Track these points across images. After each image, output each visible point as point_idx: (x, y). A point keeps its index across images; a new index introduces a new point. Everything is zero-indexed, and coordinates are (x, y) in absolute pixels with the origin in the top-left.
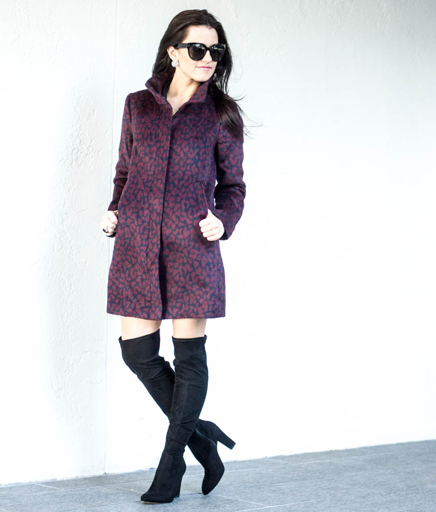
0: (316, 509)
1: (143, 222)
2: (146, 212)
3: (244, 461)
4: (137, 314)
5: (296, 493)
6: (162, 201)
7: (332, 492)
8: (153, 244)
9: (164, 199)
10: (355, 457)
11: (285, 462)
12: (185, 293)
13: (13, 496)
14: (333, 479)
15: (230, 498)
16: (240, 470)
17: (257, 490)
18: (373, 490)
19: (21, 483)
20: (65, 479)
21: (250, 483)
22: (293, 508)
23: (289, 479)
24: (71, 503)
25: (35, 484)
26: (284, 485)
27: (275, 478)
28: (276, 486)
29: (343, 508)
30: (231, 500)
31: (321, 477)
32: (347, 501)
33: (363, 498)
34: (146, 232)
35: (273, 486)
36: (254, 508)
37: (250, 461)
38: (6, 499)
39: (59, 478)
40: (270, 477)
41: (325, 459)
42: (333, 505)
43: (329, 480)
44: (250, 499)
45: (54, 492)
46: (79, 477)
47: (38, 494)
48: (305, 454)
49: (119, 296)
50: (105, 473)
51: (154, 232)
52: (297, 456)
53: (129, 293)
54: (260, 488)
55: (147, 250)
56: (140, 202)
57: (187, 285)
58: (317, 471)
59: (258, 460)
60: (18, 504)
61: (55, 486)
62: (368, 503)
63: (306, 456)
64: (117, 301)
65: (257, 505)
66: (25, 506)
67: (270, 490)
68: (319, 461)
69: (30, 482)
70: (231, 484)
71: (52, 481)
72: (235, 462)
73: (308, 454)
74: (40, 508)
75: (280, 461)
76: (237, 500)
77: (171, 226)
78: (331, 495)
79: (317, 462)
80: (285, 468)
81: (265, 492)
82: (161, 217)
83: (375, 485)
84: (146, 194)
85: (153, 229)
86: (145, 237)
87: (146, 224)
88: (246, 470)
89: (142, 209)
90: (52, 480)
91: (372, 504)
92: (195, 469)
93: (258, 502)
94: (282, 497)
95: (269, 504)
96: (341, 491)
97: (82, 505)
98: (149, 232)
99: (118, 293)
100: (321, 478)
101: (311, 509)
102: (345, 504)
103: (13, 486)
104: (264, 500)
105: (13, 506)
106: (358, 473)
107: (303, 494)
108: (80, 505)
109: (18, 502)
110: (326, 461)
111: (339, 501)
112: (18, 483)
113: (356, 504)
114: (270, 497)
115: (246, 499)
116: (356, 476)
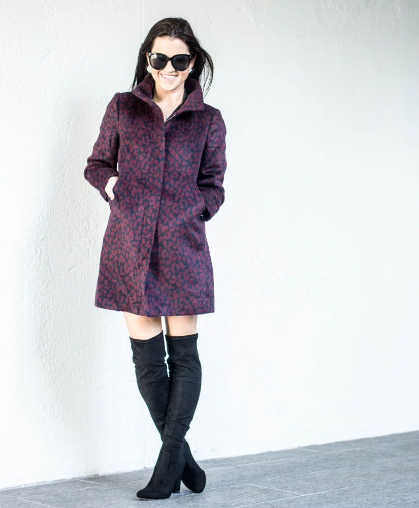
0: (349, 496)
1: (137, 217)
2: (141, 208)
3: (278, 452)
4: (130, 308)
5: (330, 481)
6: (159, 198)
7: (365, 479)
8: (147, 240)
9: (161, 197)
10: (385, 444)
11: (317, 451)
12: (175, 291)
13: (57, 492)
14: (365, 467)
15: (266, 487)
16: (275, 461)
17: (292, 480)
18: (404, 476)
19: (65, 480)
20: (107, 474)
21: (285, 473)
22: (327, 496)
23: (323, 467)
24: (113, 497)
25: (79, 480)
26: (318, 473)
27: (309, 467)
28: (309, 474)
29: (375, 495)
30: (267, 489)
31: (352, 465)
32: (379, 487)
33: (395, 483)
34: (140, 228)
35: (307, 475)
36: (289, 496)
37: (284, 451)
38: (51, 495)
39: (101, 474)
40: (304, 466)
41: (356, 447)
42: (366, 492)
43: (361, 467)
44: (285, 488)
45: (97, 487)
46: (120, 473)
47: (81, 490)
48: (337, 442)
49: (111, 291)
50: (145, 468)
51: (148, 228)
52: (329, 445)
53: (123, 287)
54: (294, 478)
55: (139, 245)
56: (134, 198)
57: (177, 284)
58: (349, 459)
59: (292, 450)
60: (62, 499)
61: (98, 482)
62: (400, 488)
63: (337, 444)
64: (109, 296)
65: (292, 494)
66: (69, 502)
67: (305, 479)
68: (351, 449)
69: (73, 478)
70: (266, 475)
71: (94, 477)
72: (270, 453)
73: (340, 442)
74: (84, 503)
75: (313, 451)
76: (273, 490)
77: (167, 222)
78: (363, 481)
79: (348, 450)
80: (317, 457)
81: (300, 481)
82: (157, 214)
83: (406, 471)
84: (140, 191)
85: (147, 225)
86: (138, 232)
87: (140, 219)
88: (281, 460)
89: (137, 205)
90: (95, 475)
91: (404, 489)
92: (231, 461)
93: (294, 491)
94: (316, 485)
95: (304, 492)
96: (374, 477)
97: (123, 499)
98: (142, 228)
99: (110, 288)
100: (354, 466)
101: (345, 496)
102: (378, 490)
103: (56, 482)
104: (299, 489)
105: (57, 502)
106: (388, 460)
107: (337, 481)
108: (122, 499)
109: (62, 498)
110: (357, 449)
111: (371, 487)
112: (62, 480)
113: (388, 489)
114: (304, 485)
115: (282, 489)
116: (387, 462)
